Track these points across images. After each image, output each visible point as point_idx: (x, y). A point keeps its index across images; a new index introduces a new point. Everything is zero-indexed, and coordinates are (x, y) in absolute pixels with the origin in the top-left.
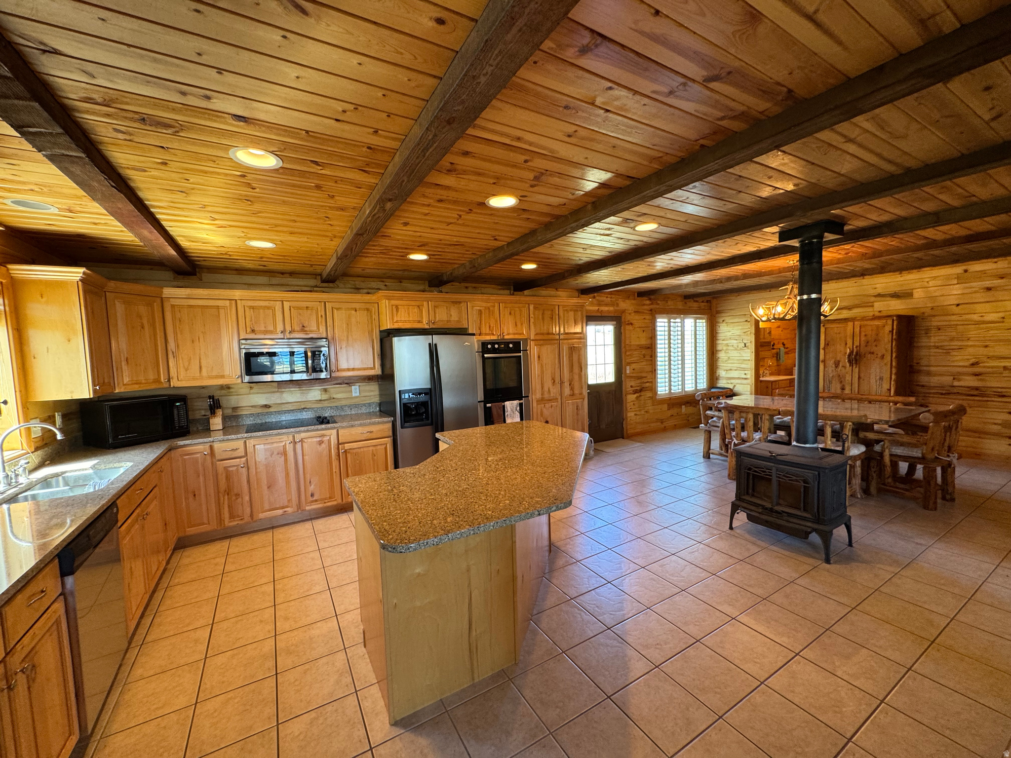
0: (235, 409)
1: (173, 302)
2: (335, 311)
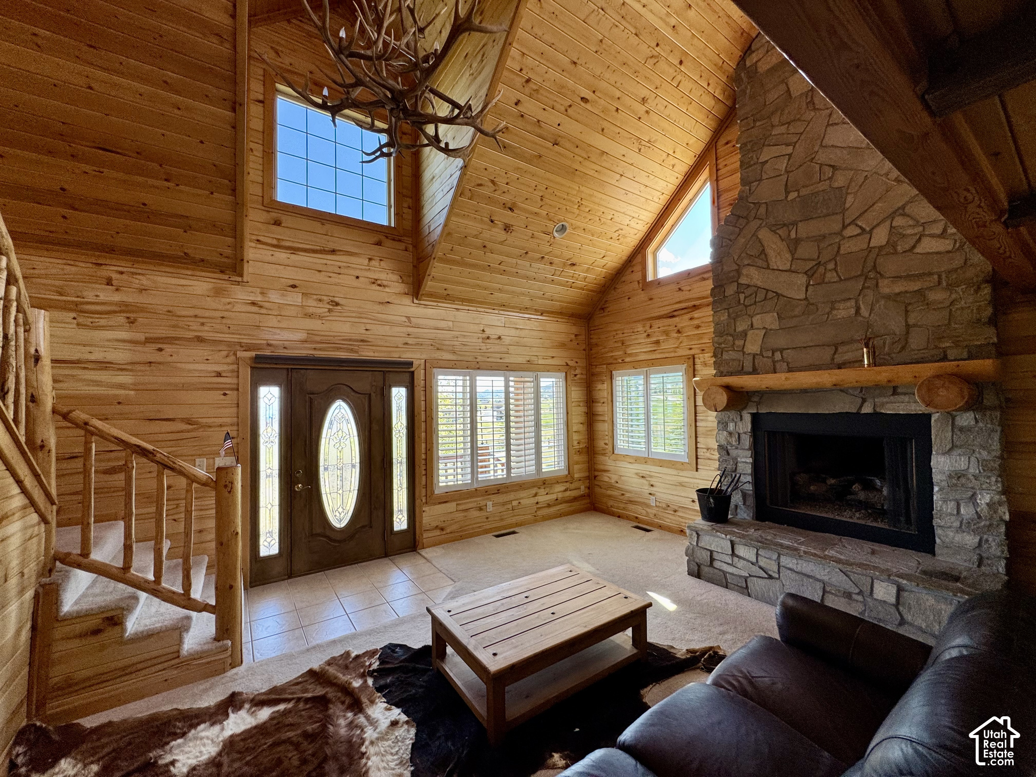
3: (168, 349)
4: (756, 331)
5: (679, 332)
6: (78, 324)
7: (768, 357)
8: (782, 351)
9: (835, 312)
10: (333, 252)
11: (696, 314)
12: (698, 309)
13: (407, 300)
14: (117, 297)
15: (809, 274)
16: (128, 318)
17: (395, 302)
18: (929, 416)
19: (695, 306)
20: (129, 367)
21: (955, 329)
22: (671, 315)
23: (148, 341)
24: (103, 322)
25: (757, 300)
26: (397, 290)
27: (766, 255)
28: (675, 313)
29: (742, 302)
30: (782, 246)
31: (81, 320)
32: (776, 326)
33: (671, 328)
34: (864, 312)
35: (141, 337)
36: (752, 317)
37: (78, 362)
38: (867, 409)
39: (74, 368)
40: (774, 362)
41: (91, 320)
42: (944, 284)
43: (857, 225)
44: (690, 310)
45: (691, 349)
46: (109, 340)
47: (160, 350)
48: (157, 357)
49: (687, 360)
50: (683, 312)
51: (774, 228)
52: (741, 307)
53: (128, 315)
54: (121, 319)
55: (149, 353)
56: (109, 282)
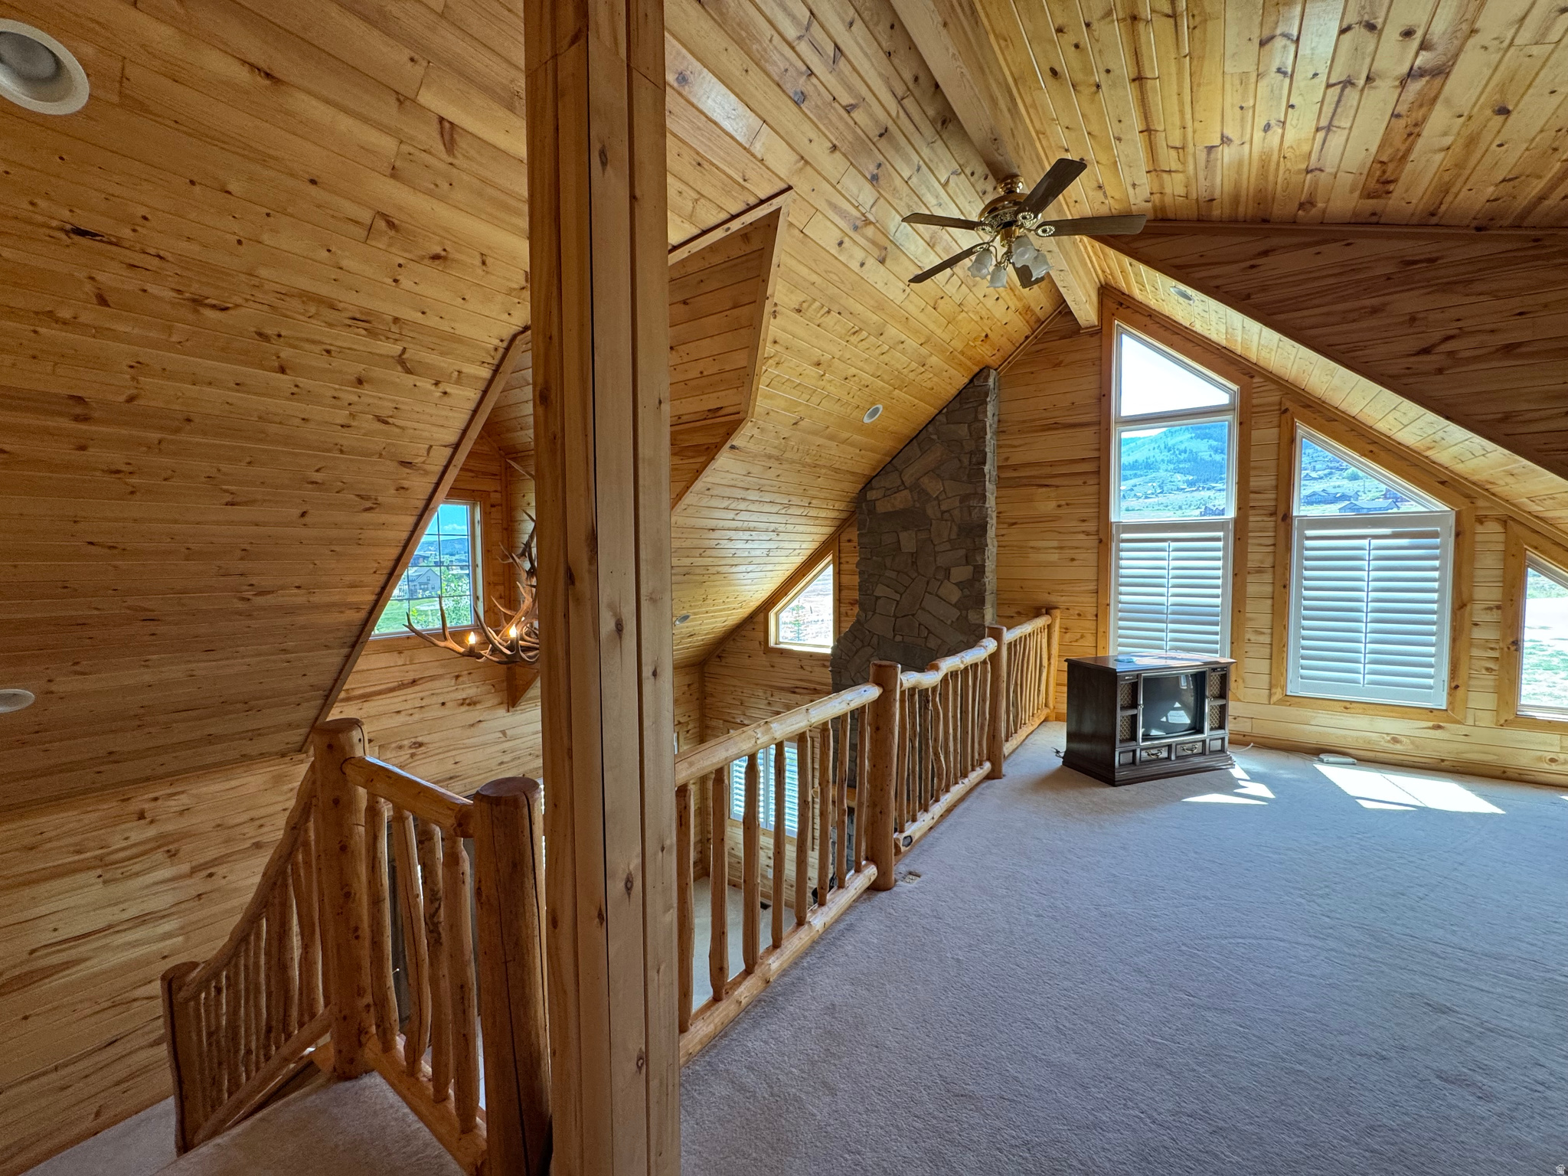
3: (220, 870)
6: (105, 882)
10: (414, 682)
13: (501, 712)
14: (152, 832)
16: (168, 851)
17: (489, 717)
20: (174, 909)
23: (194, 871)
24: (137, 868)
26: (489, 704)
31: (107, 876)
35: (185, 868)
37: (110, 927)
39: (105, 936)
41: (120, 871)
46: (147, 887)
47: (211, 875)
48: (208, 886)
53: (166, 848)
54: (159, 856)
55: (197, 885)
56: (141, 816)
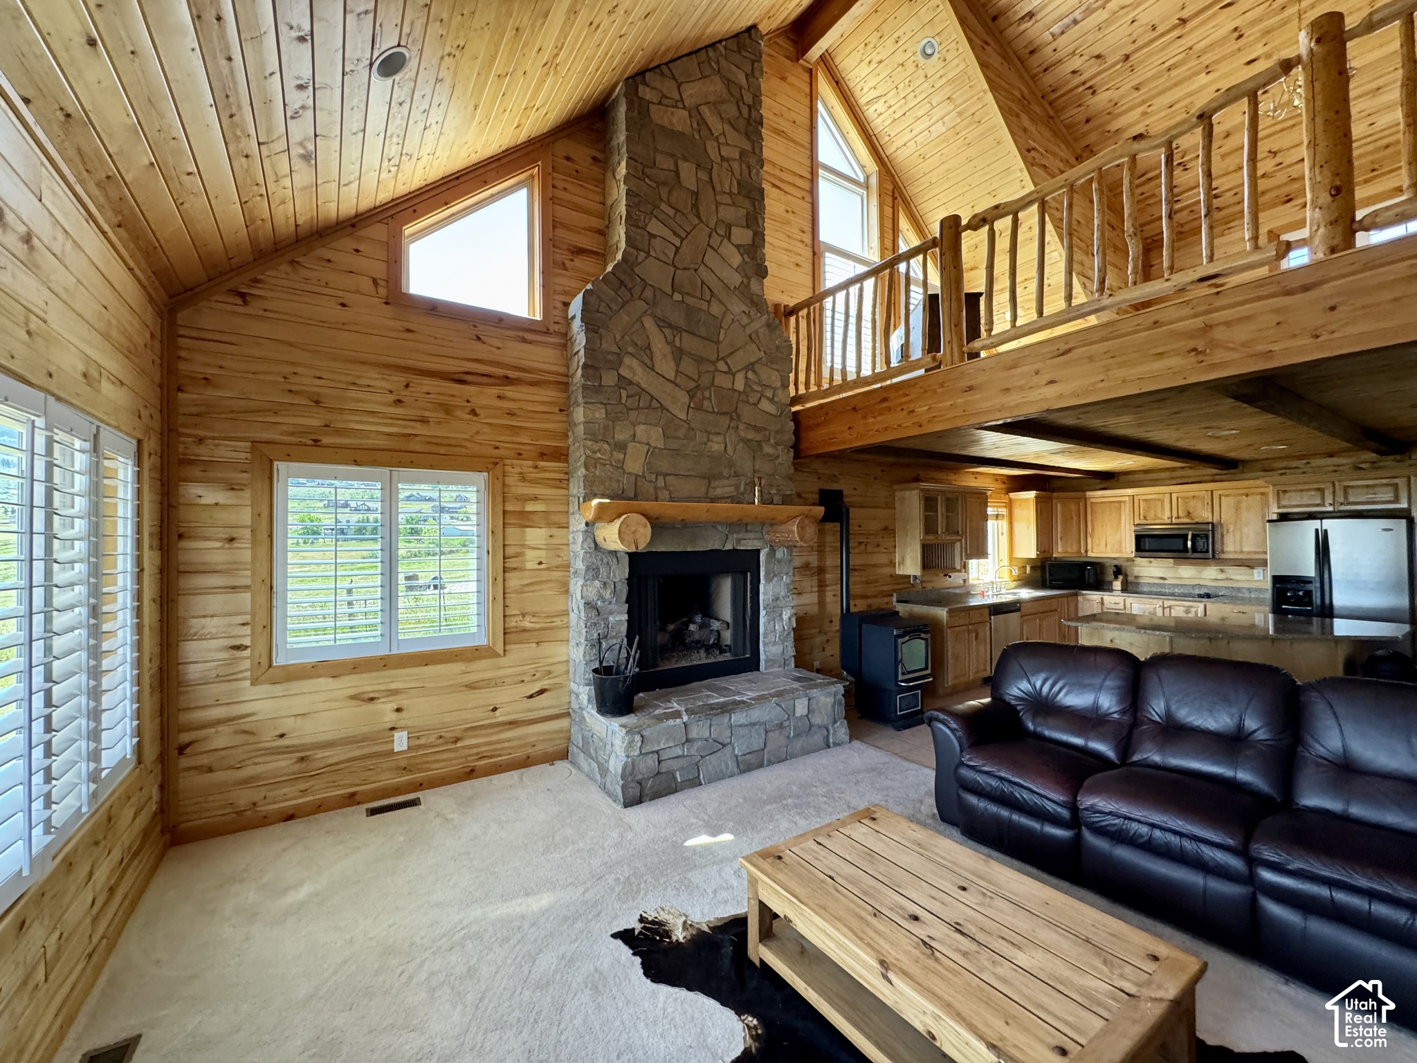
0: (1137, 577)
1: (1093, 500)
2: (1223, 498)
4: (637, 445)
5: (473, 412)
7: (651, 481)
8: (665, 475)
9: (710, 443)
11: (509, 391)
12: (513, 384)
15: (691, 394)
18: (758, 552)
19: (507, 377)
21: (777, 480)
22: (456, 376)
25: (641, 405)
27: (651, 353)
28: (468, 378)
29: (624, 401)
30: (667, 349)
32: (660, 444)
33: (456, 402)
34: (730, 451)
36: (634, 425)
38: (729, 547)
40: (656, 488)
42: (772, 441)
43: (727, 363)
44: (498, 382)
45: (497, 448)
49: (491, 466)
50: (485, 380)
51: (661, 324)
52: (621, 407)
